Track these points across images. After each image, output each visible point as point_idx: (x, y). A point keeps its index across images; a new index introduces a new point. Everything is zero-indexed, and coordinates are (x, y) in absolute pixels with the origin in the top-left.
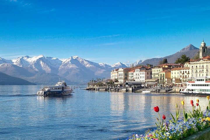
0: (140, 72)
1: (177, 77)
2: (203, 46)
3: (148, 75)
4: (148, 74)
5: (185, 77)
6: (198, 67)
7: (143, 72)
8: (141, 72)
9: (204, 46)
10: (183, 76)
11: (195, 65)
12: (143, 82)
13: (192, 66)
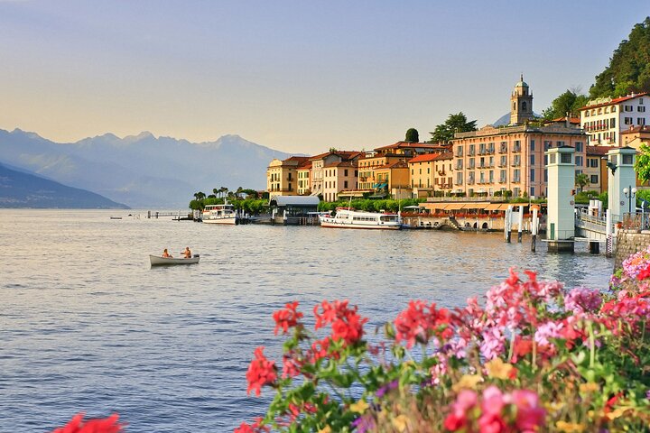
0: (325, 169)
1: (424, 182)
2: (521, 93)
3: (346, 179)
4: (346, 175)
5: (447, 183)
6: (477, 148)
7: (332, 169)
8: (328, 169)
9: (524, 92)
10: (443, 180)
11: (469, 144)
12: (332, 199)
13: (460, 145)
